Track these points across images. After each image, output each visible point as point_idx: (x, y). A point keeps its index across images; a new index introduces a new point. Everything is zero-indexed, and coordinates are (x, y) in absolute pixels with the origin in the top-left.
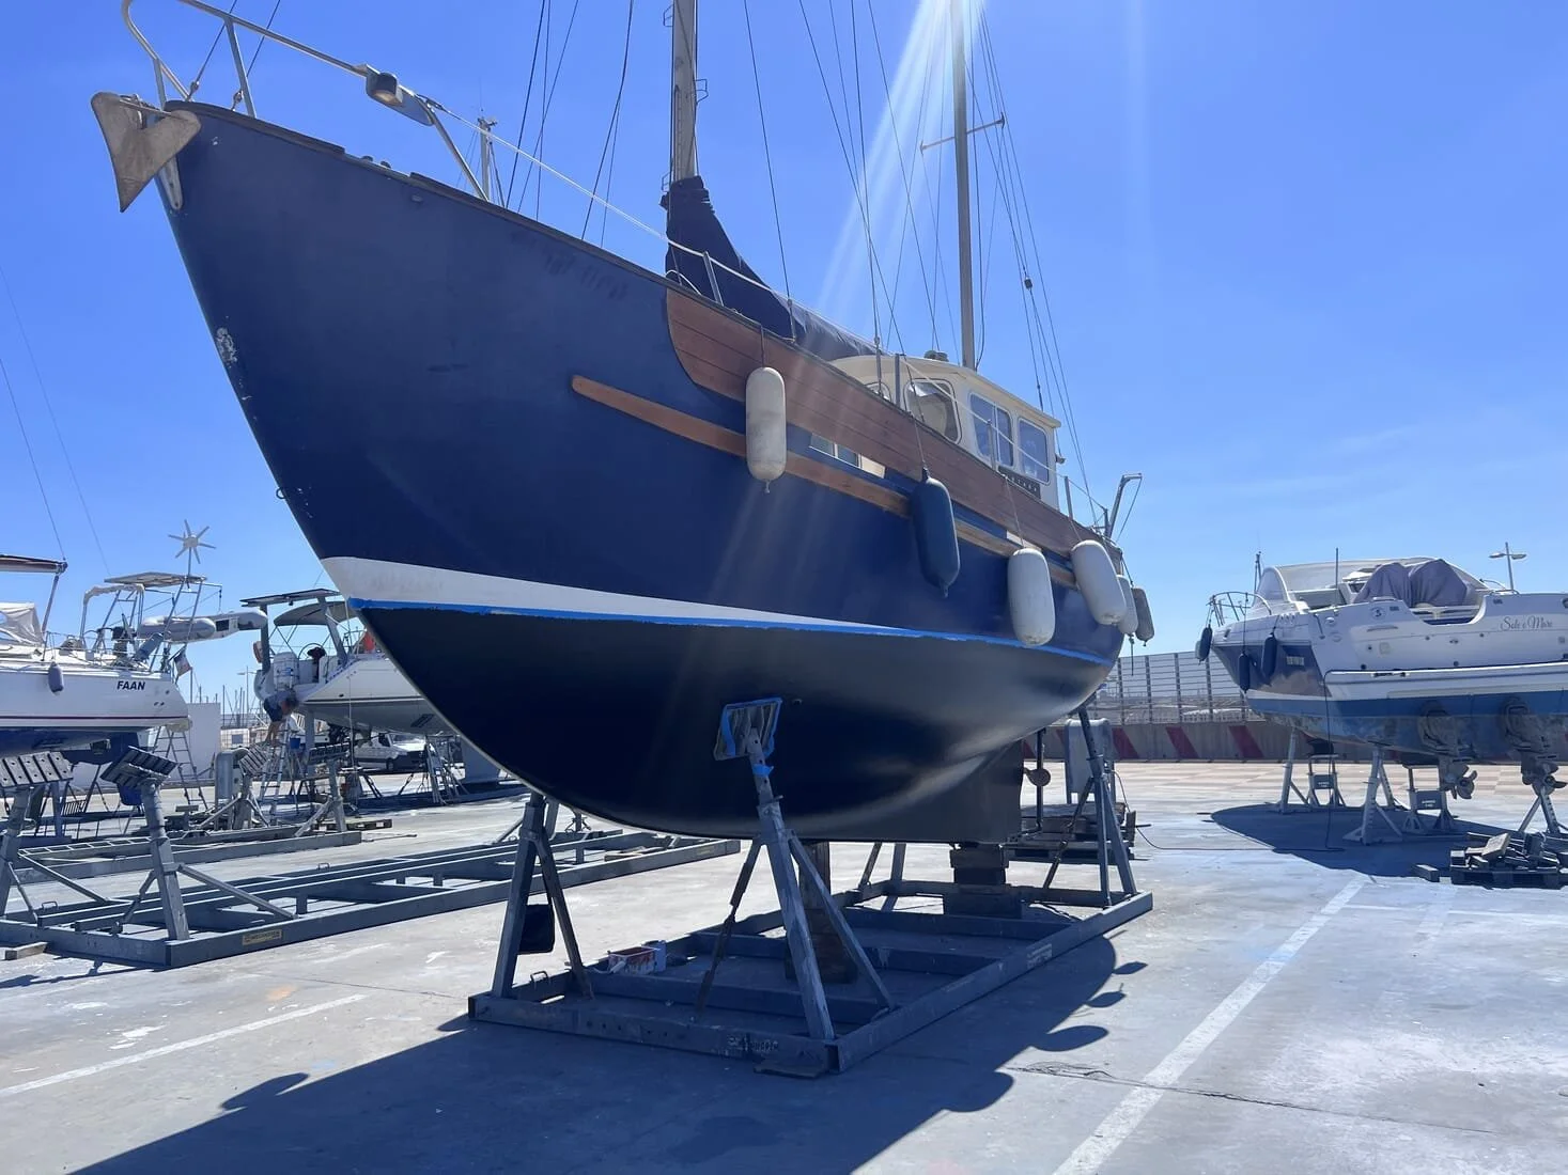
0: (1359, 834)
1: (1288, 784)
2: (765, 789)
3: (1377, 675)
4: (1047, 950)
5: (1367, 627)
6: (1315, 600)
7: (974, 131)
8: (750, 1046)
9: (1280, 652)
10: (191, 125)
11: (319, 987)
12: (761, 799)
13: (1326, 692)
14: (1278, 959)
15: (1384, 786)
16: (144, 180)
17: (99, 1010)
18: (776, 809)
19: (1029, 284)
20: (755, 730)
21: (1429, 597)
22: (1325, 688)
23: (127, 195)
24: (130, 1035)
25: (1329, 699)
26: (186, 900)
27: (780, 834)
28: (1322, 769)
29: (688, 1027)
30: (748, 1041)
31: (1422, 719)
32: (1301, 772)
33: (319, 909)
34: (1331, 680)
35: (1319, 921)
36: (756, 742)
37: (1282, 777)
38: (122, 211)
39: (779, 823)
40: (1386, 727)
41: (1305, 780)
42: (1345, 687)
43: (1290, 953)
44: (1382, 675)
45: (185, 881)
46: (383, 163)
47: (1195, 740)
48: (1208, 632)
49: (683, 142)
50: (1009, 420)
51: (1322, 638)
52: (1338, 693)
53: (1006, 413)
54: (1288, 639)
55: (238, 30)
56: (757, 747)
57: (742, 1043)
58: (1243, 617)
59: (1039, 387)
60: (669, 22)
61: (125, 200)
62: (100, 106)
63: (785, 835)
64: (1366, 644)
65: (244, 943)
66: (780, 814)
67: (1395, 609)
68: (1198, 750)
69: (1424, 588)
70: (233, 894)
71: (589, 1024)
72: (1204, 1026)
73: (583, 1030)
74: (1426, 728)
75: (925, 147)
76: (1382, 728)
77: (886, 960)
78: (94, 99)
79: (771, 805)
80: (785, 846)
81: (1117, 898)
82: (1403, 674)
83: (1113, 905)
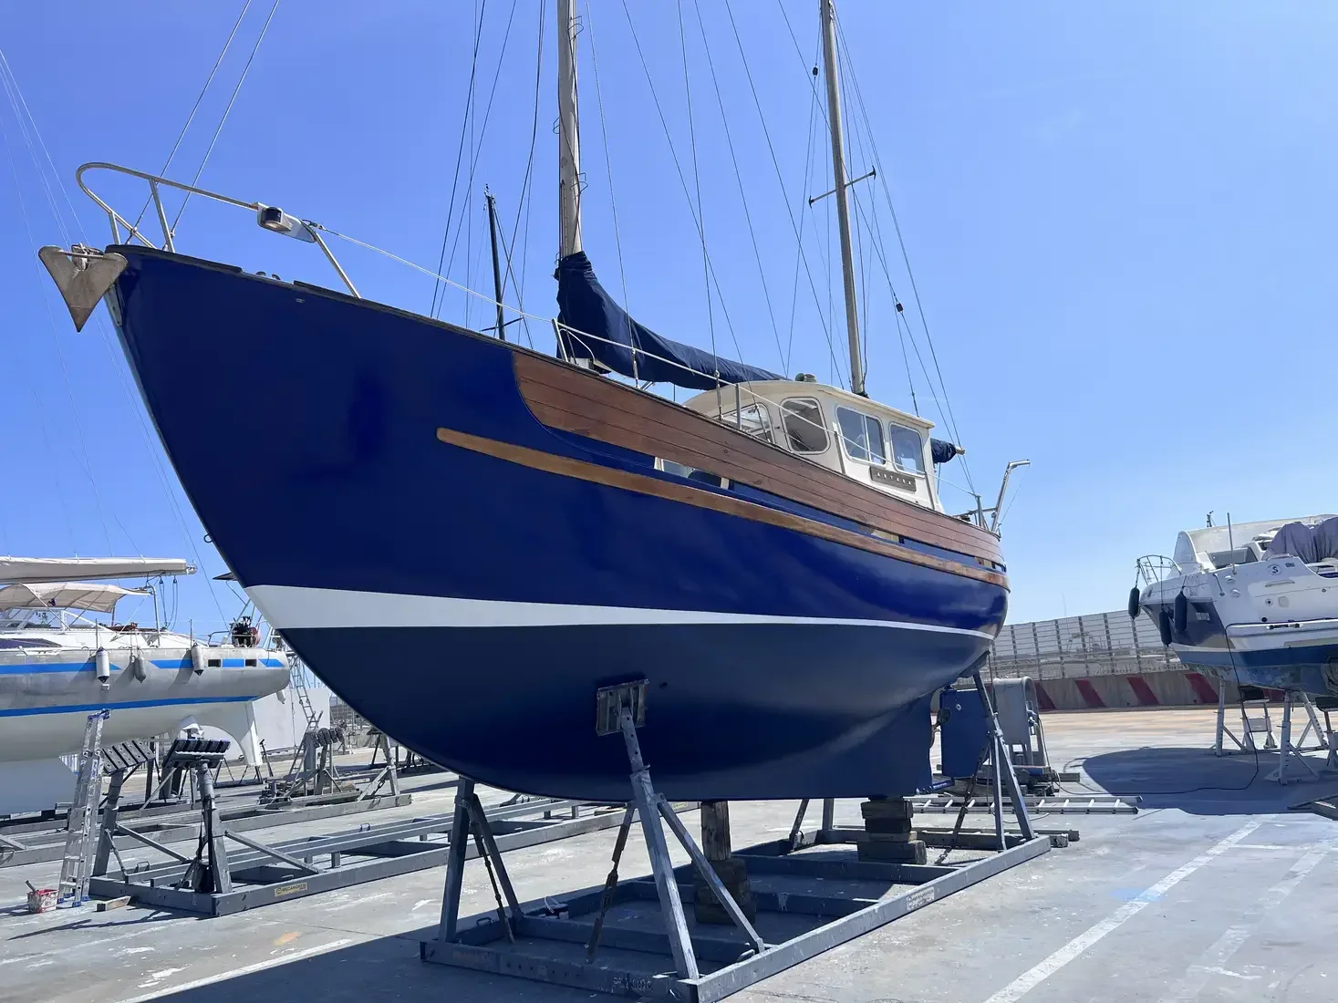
0: (1277, 774)
1: (1221, 728)
2: (637, 758)
3: (1272, 627)
4: (929, 893)
5: (1266, 583)
6: (1220, 560)
7: (852, 183)
8: (631, 985)
9: (1190, 608)
10: (119, 263)
11: (320, 932)
12: (634, 769)
13: (1229, 645)
14: (1145, 899)
15: (1314, 726)
16: (90, 307)
17: (145, 953)
18: (647, 777)
19: (899, 308)
20: (627, 708)
21: (1333, 552)
22: (1228, 641)
23: (80, 320)
24: (157, 976)
25: (1232, 650)
26: (230, 861)
27: (649, 799)
28: (1255, 713)
29: (583, 967)
30: (628, 980)
31: (1324, 666)
32: (1233, 717)
33: (348, 863)
34: (1234, 633)
35: (1202, 861)
36: (628, 719)
37: (1216, 721)
38: (79, 331)
39: (649, 789)
40: (1292, 675)
41: (1239, 724)
42: (1244, 640)
43: (1159, 893)
44: (1276, 627)
45: (230, 845)
46: (273, 275)
47: (1156, 688)
48: (1135, 592)
49: (567, 226)
50: (880, 426)
51: (1222, 595)
52: (1241, 645)
53: (876, 420)
54: (1194, 597)
55: (159, 186)
56: (628, 724)
57: (624, 982)
58: (1161, 577)
59: (913, 394)
60: (557, 130)
61: (78, 322)
62: (46, 256)
63: (653, 799)
64: (1265, 599)
65: (276, 895)
66: (649, 781)
67: (1289, 565)
68: (1159, 699)
69: (1328, 542)
70: (269, 854)
71: (509, 965)
72: (1041, 966)
73: (504, 970)
74: (1330, 675)
75: (813, 201)
76: (1287, 675)
77: (785, 904)
78: (40, 252)
79: (640, 773)
80: (654, 808)
81: (1011, 842)
82: (1298, 626)
83: (1008, 849)
